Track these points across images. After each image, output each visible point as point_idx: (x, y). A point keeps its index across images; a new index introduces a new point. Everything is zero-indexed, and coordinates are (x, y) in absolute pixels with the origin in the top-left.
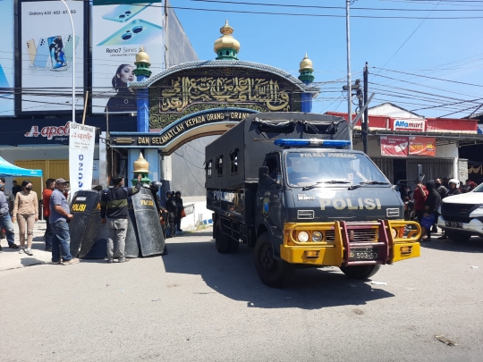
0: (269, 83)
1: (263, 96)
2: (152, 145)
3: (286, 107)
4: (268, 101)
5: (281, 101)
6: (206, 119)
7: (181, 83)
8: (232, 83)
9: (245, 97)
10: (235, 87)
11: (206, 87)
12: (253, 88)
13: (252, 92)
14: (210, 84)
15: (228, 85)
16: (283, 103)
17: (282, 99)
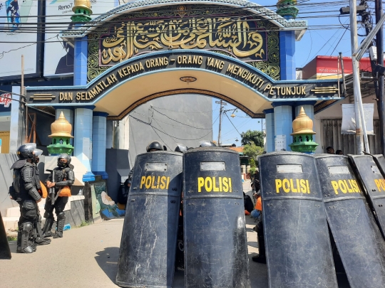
0: (236, 23)
1: (227, 40)
2: (77, 101)
3: (259, 52)
4: (235, 45)
5: (252, 44)
6: (145, 66)
7: (125, 28)
8: (188, 25)
9: (205, 41)
10: (191, 30)
11: (155, 32)
12: (214, 30)
13: (213, 35)
14: (161, 28)
15: (182, 28)
16: (254, 47)
17: (253, 41)
